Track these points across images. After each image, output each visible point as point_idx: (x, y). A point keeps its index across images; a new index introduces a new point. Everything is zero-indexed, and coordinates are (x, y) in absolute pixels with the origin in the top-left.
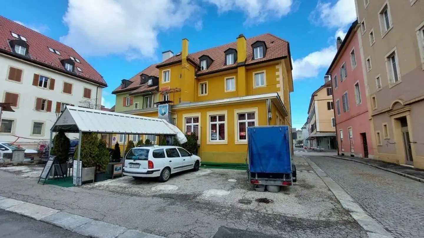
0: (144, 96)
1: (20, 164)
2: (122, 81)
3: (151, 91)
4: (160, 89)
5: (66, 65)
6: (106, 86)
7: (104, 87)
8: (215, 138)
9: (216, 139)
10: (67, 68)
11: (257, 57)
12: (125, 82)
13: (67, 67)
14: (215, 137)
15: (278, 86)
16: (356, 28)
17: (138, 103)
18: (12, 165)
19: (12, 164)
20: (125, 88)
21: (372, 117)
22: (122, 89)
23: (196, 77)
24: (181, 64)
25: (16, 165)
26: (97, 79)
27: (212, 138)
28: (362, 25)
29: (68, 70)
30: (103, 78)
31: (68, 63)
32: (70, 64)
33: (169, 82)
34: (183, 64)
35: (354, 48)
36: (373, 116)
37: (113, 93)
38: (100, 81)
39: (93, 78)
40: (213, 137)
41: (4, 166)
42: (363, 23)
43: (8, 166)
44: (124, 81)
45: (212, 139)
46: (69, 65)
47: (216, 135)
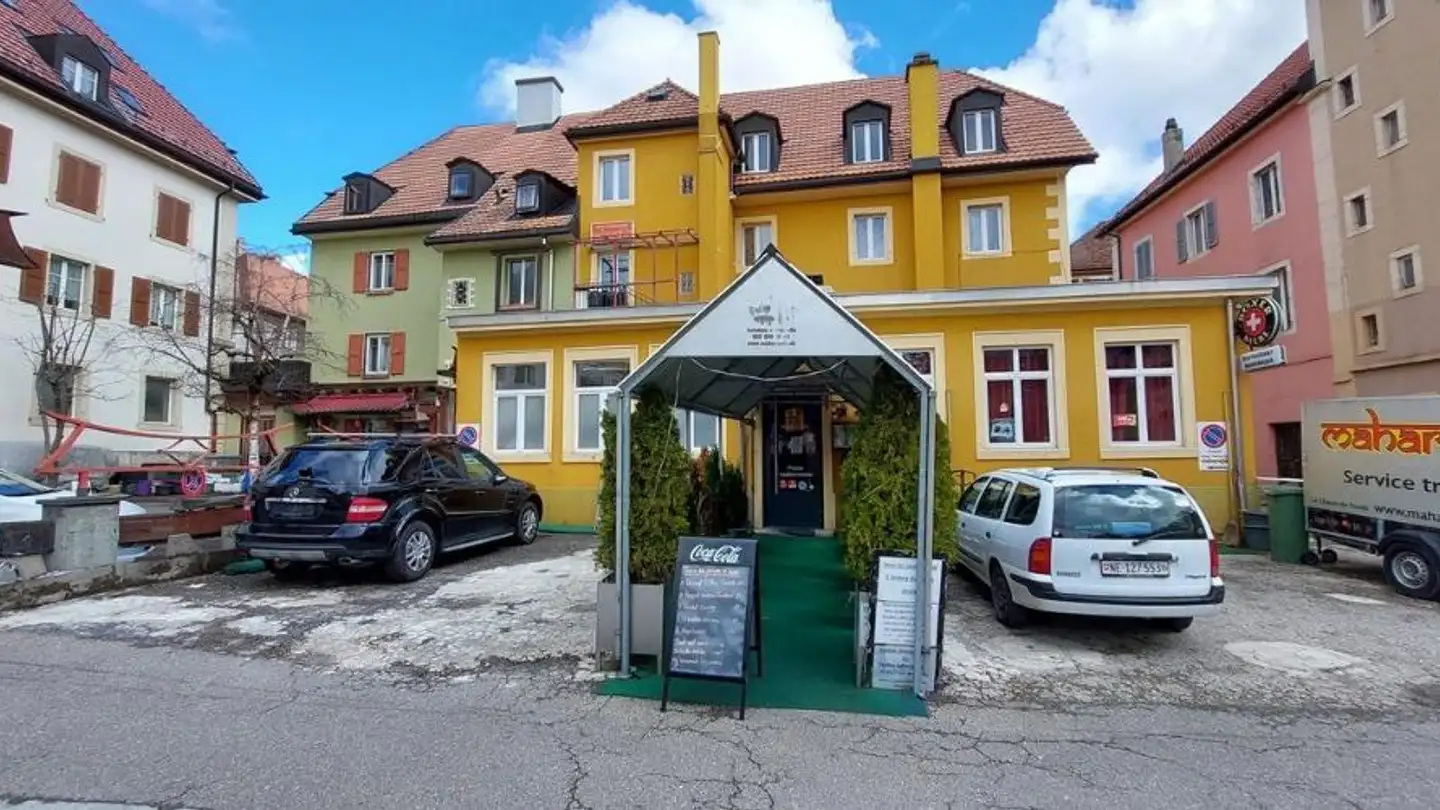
0: (498, 252)
1: (107, 585)
2: (345, 178)
3: (546, 236)
4: (587, 228)
5: (67, 63)
6: (257, 194)
7: (248, 201)
8: (1008, 435)
9: (1012, 440)
10: (72, 82)
11: (975, 148)
12: (363, 188)
13: (73, 74)
14: (1007, 430)
15: (1053, 257)
16: (1308, 94)
17: (472, 281)
18: (63, 593)
19: (66, 586)
20: (368, 212)
21: (1351, 376)
22: (345, 213)
23: (733, 196)
24: (696, 134)
25: (82, 589)
26: (215, 158)
27: (994, 434)
28: (1336, 89)
29: (77, 88)
30: (237, 155)
31: (76, 58)
32: (87, 64)
33: (631, 201)
34: (701, 136)
35: (1276, 157)
36: (1355, 372)
37: (298, 229)
38: (231, 168)
39: (197, 148)
40: (997, 430)
41: (19, 607)
42: (1346, 83)
43: (44, 598)
44: (356, 181)
45: (993, 440)
46: (79, 66)
47: (1013, 423)
